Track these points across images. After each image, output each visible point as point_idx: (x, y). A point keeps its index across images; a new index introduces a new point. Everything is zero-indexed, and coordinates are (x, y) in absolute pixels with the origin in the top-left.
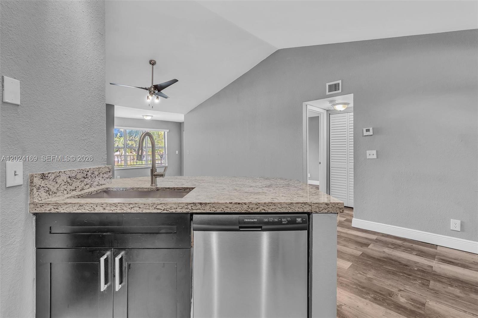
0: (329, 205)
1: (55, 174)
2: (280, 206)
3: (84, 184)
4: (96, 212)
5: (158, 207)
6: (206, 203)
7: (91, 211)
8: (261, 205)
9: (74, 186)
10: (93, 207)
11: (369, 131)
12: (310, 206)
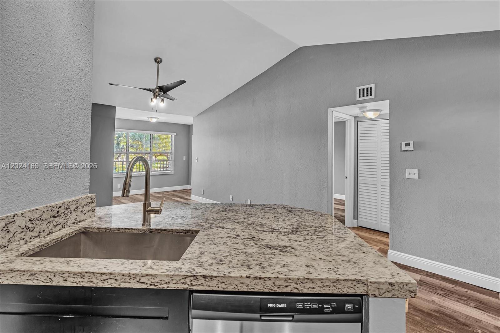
0: (394, 285)
1: (7, 220)
2: (320, 284)
3: (54, 225)
4: (54, 284)
5: (143, 280)
6: (213, 276)
7: (47, 283)
8: (292, 281)
9: (38, 231)
10: (49, 278)
11: (410, 146)
12: (365, 284)
